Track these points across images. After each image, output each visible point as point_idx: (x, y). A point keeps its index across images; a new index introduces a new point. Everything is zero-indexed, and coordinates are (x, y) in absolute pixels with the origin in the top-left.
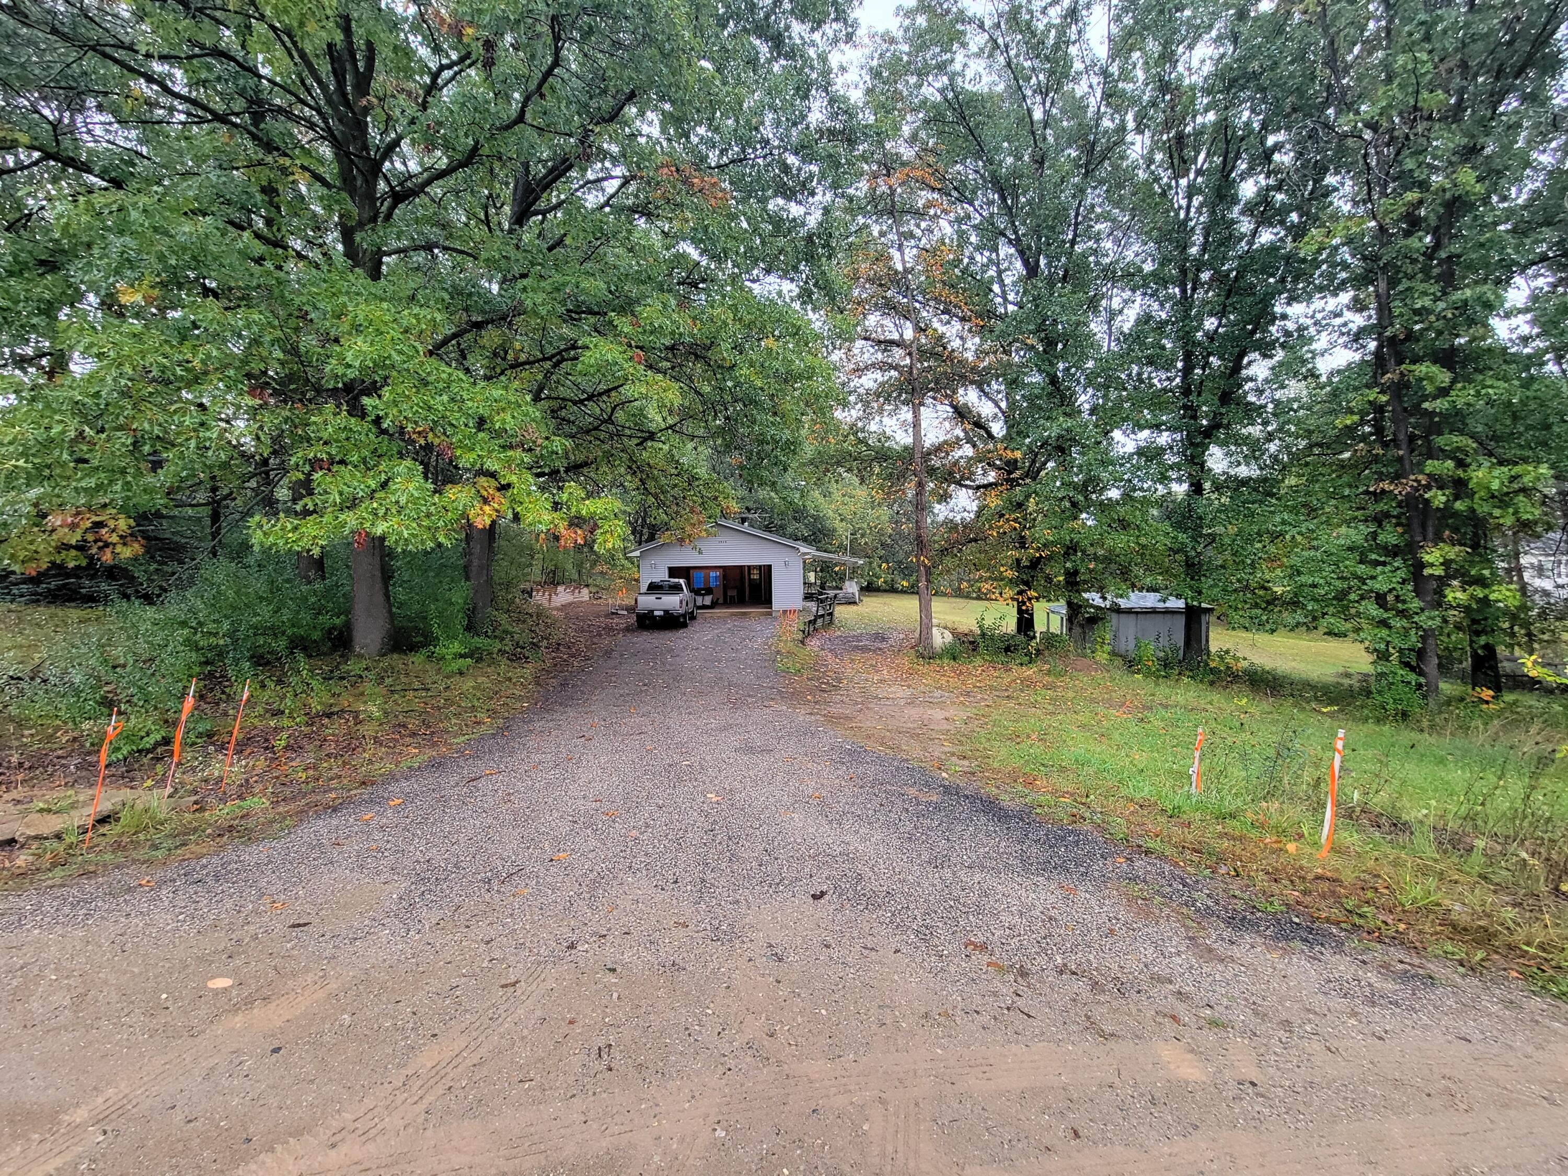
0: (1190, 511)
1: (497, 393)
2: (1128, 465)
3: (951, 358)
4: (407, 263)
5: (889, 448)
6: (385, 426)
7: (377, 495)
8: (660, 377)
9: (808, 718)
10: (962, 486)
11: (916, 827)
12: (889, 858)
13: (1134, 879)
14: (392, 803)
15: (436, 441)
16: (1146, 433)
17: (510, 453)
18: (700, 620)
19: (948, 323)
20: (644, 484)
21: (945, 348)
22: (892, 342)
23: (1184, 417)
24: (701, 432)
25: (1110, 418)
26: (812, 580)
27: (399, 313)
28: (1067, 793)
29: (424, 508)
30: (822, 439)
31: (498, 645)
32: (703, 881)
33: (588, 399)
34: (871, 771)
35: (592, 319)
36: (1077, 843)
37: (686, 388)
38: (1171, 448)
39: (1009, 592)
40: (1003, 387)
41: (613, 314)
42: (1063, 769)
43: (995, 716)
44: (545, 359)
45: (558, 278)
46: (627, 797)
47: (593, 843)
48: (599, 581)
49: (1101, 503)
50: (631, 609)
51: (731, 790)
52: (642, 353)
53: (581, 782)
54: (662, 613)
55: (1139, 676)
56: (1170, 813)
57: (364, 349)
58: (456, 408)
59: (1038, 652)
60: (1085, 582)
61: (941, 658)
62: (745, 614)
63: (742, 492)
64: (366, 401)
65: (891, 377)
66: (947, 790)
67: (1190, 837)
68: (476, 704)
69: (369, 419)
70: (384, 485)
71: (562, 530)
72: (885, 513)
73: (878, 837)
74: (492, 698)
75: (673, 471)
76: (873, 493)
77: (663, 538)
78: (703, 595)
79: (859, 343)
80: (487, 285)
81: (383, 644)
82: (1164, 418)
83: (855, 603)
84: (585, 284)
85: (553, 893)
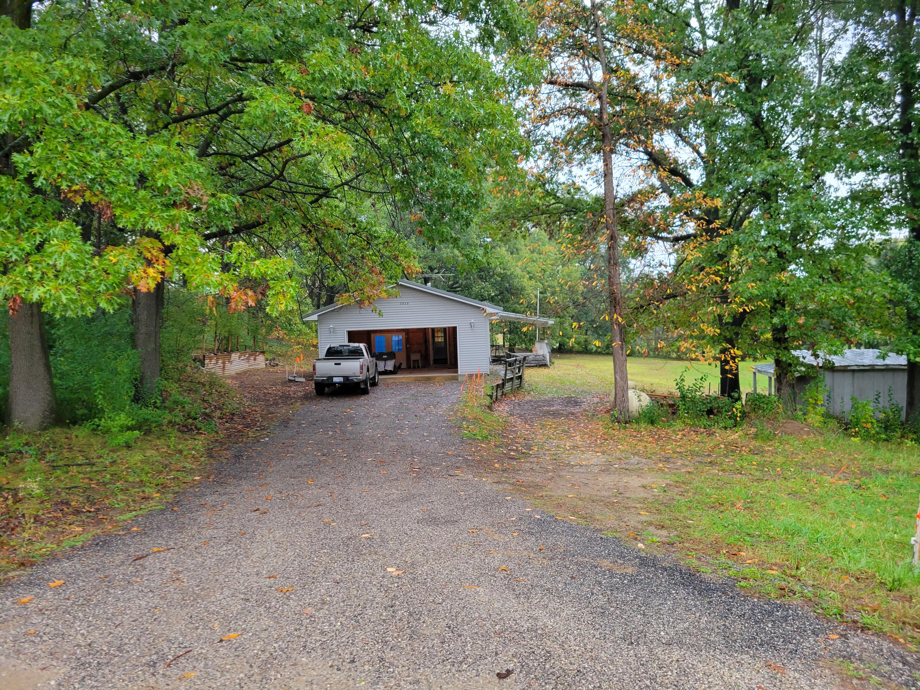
0: (911, 259)
1: (158, 148)
2: (841, 211)
3: (644, 100)
4: (59, 10)
5: (579, 200)
6: (38, 184)
7: (32, 258)
8: (330, 127)
9: (495, 487)
10: (658, 238)
11: (609, 601)
12: (580, 635)
13: (849, 657)
14: (52, 584)
15: (94, 200)
16: (860, 177)
17: (174, 212)
18: (381, 386)
19: (641, 62)
20: (319, 244)
21: (638, 90)
22: (580, 86)
23: (903, 156)
24: (380, 188)
25: (821, 160)
26: (500, 342)
27: (50, 63)
28: (775, 564)
29: (83, 272)
30: (508, 192)
31: (168, 417)
32: (382, 660)
33: (258, 155)
34: (562, 542)
35: (260, 68)
36: (785, 618)
37: (362, 141)
38: (890, 191)
39: (712, 351)
40: (702, 130)
41: (280, 61)
42: (770, 540)
43: (696, 483)
44: (211, 112)
45: (220, 23)
46: (302, 573)
47: (266, 622)
48: (276, 348)
49: (811, 254)
50: (309, 377)
51: (412, 564)
52: (311, 103)
53: (254, 559)
54: (341, 379)
55: (857, 440)
56: (889, 586)
57: (12, 102)
58: (114, 164)
59: (744, 415)
60: (794, 338)
61: (637, 422)
62: (428, 379)
63: (424, 251)
64: (16, 157)
65: (580, 124)
66: (643, 562)
67: (912, 611)
68: (144, 478)
69: (21, 177)
70: (39, 248)
71: (232, 292)
72: (576, 268)
73: (569, 611)
74: (161, 472)
75: (352, 230)
76: (563, 248)
77: (341, 300)
78: (385, 360)
79: (545, 88)
80: (147, 33)
81: (45, 417)
82: (881, 158)
83: (545, 365)
84: (249, 29)
85: (222, 675)
